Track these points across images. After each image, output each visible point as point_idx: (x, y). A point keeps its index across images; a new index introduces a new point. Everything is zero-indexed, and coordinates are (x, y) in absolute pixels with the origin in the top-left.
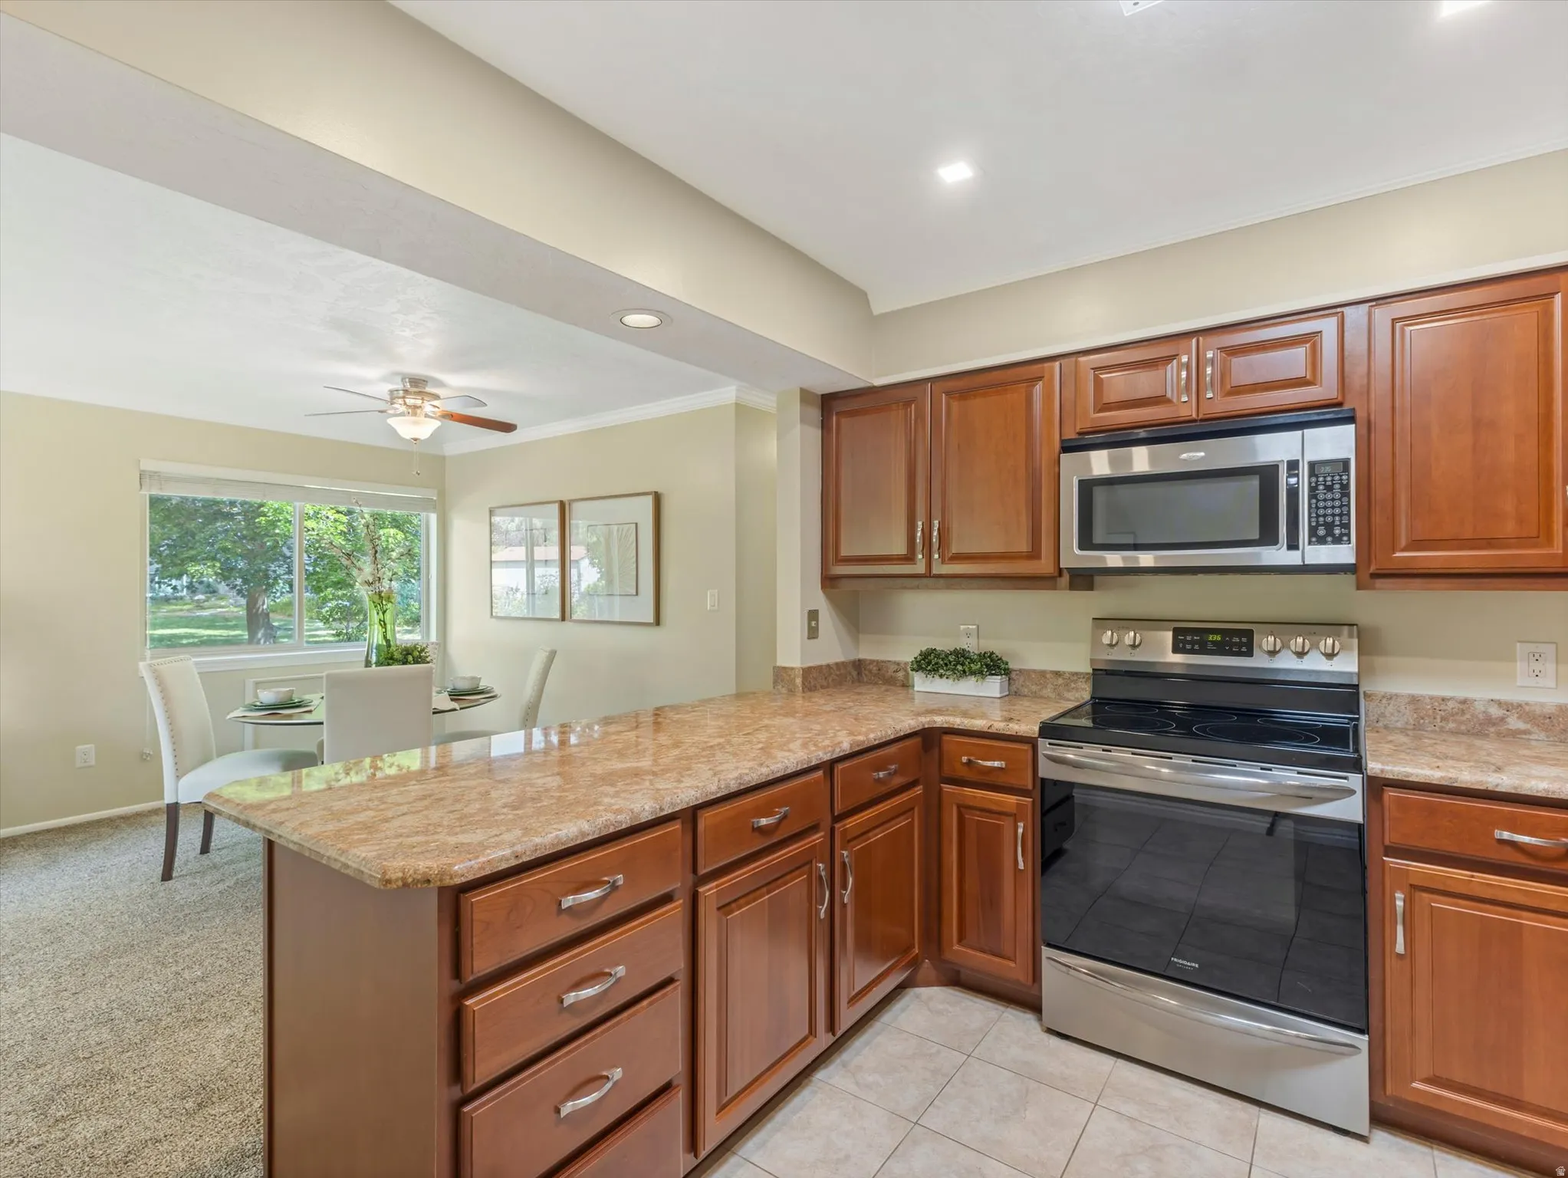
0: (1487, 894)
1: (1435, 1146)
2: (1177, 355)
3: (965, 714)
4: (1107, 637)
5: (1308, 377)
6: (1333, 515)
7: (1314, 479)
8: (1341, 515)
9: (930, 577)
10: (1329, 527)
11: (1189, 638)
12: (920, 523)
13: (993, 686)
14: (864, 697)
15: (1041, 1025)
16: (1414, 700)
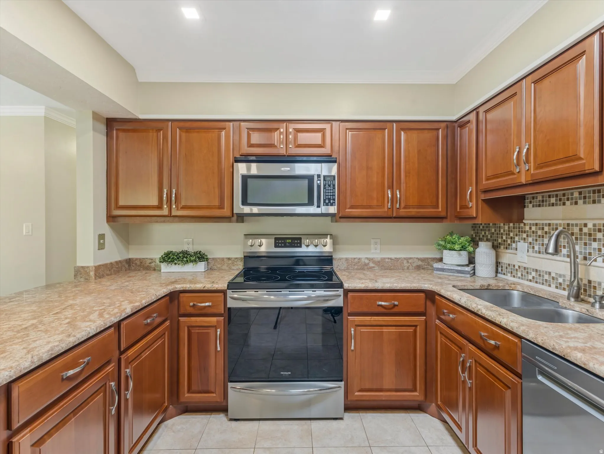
0: (375, 323)
1: (360, 412)
2: (279, 128)
3: (191, 282)
4: (250, 242)
5: (322, 145)
6: (331, 195)
7: (325, 182)
8: (333, 195)
9: (171, 216)
10: (329, 199)
11: (280, 241)
12: (165, 190)
13: (201, 267)
14: (134, 278)
15: (227, 418)
16: (347, 259)
